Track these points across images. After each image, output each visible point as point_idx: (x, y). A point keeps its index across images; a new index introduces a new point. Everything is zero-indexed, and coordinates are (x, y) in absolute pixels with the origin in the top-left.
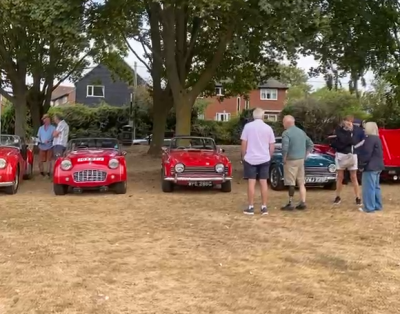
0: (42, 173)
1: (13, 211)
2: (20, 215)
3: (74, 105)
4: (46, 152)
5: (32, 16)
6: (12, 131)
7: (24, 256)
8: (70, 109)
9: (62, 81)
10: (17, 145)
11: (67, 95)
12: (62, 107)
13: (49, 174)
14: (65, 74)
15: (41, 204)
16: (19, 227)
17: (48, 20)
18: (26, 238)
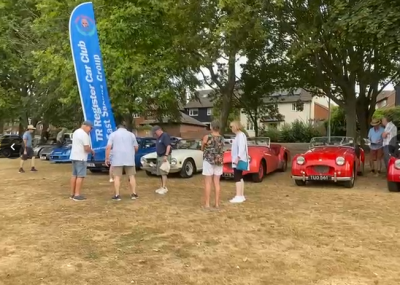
0: (373, 171)
1: (354, 203)
2: (361, 207)
3: (394, 108)
4: (376, 151)
5: (367, 31)
6: (343, 133)
7: (373, 244)
8: (391, 111)
9: (385, 86)
10: (351, 145)
11: (386, 99)
12: (383, 110)
13: (379, 172)
14: (389, 79)
15: (377, 199)
16: (363, 217)
17: (382, 32)
18: (371, 228)
